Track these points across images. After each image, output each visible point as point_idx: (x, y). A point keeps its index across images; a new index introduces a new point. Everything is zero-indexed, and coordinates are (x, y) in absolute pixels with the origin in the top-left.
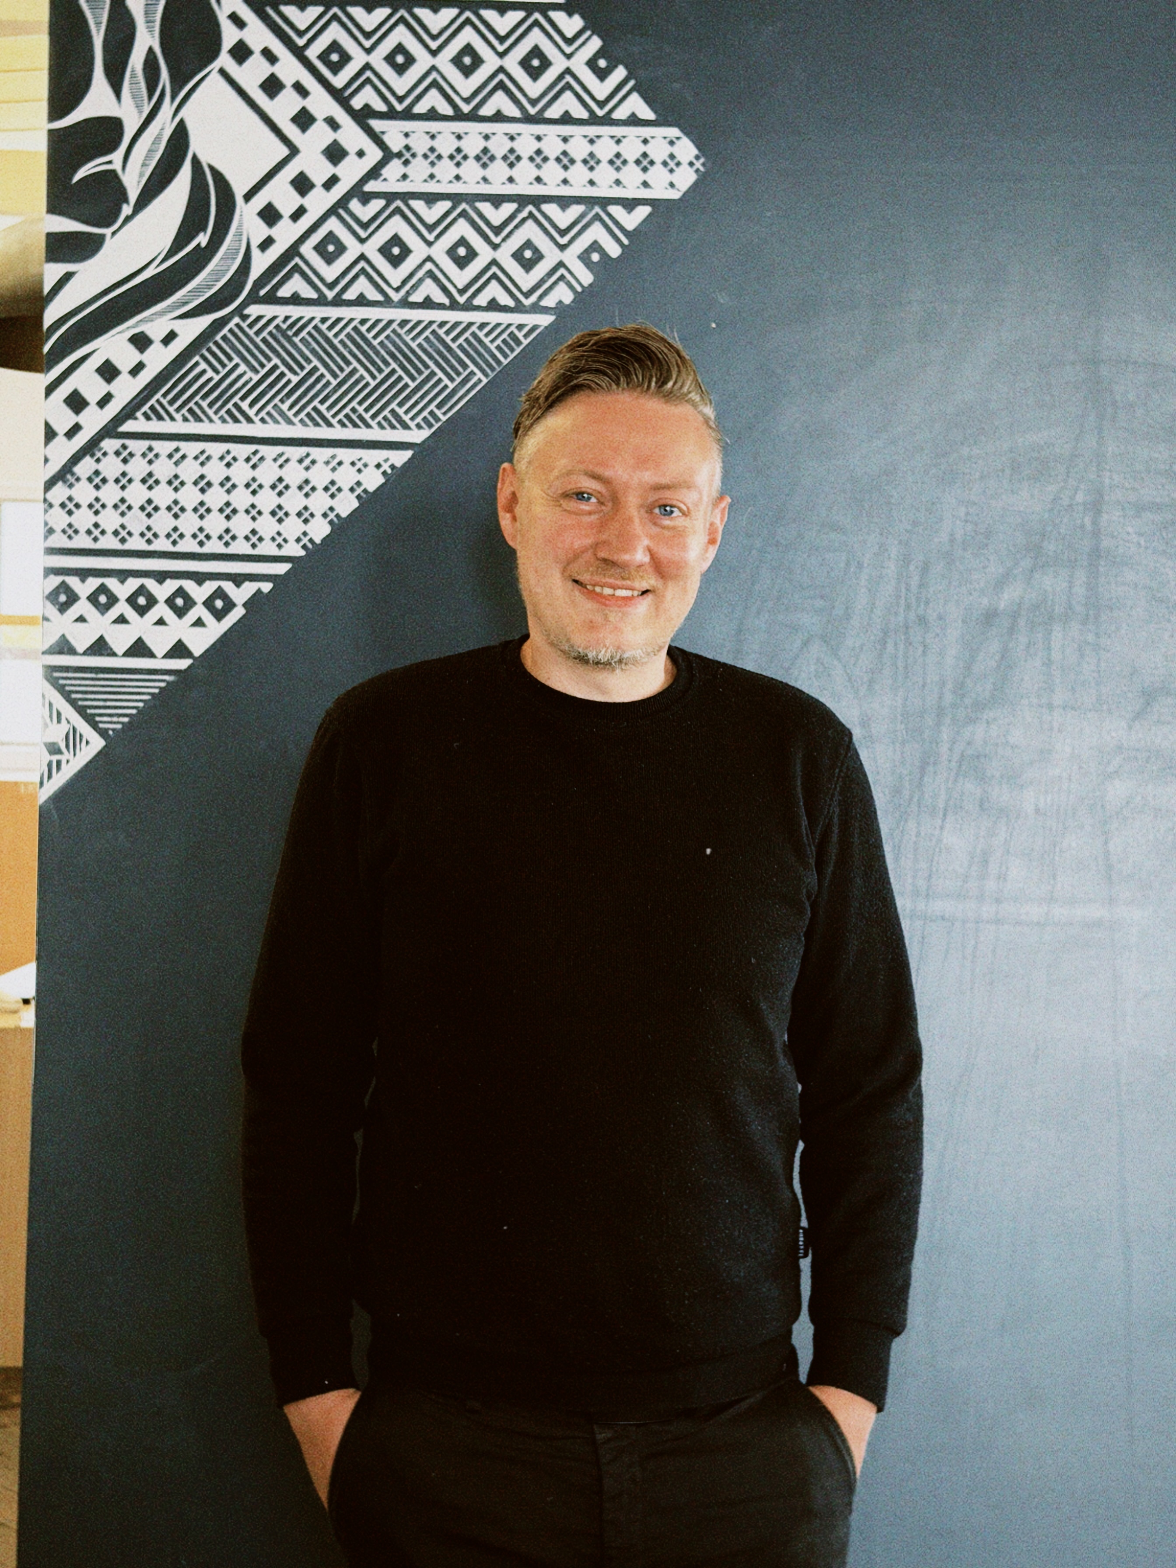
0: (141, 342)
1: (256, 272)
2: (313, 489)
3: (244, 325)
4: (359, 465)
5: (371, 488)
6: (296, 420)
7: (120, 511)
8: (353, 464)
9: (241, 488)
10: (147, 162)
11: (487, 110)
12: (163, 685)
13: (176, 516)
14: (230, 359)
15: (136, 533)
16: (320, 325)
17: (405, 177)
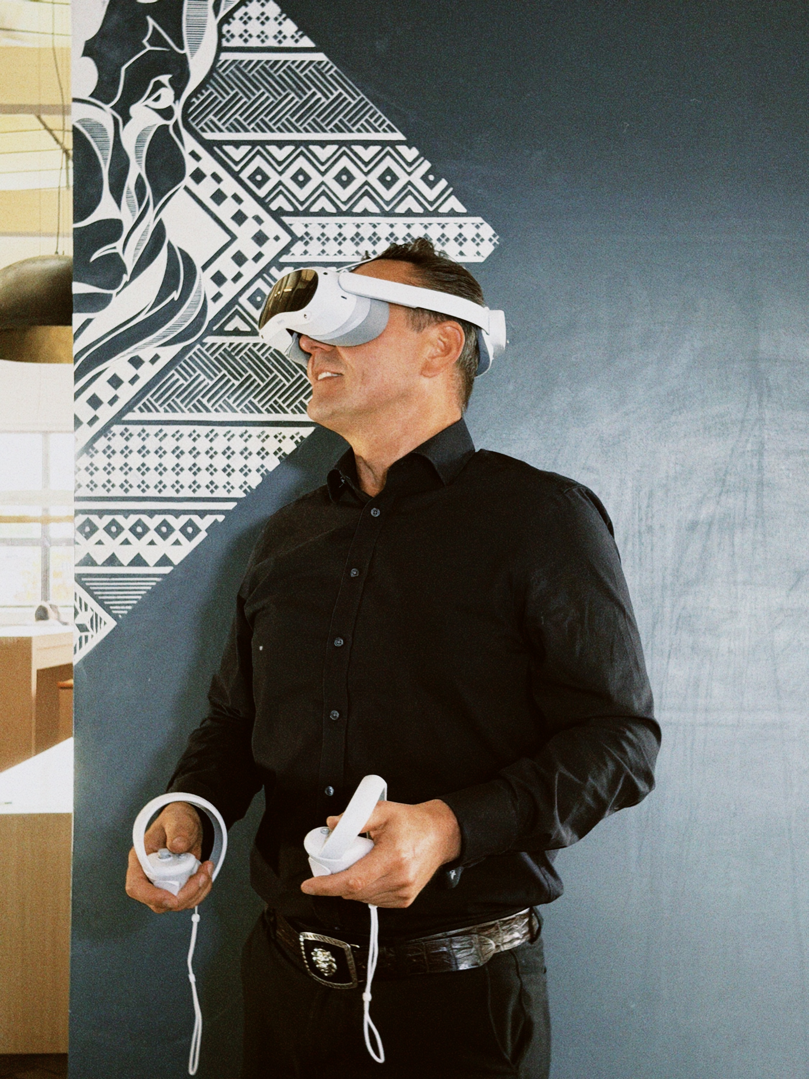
0: (136, 362)
1: (211, 314)
2: (250, 454)
3: (203, 350)
4: (280, 437)
5: (288, 452)
6: (238, 410)
7: (124, 471)
8: (276, 437)
9: (203, 455)
10: (139, 247)
11: (357, 209)
12: (154, 584)
13: (161, 474)
14: (194, 371)
15: (135, 485)
16: (252, 348)
17: (306, 252)
